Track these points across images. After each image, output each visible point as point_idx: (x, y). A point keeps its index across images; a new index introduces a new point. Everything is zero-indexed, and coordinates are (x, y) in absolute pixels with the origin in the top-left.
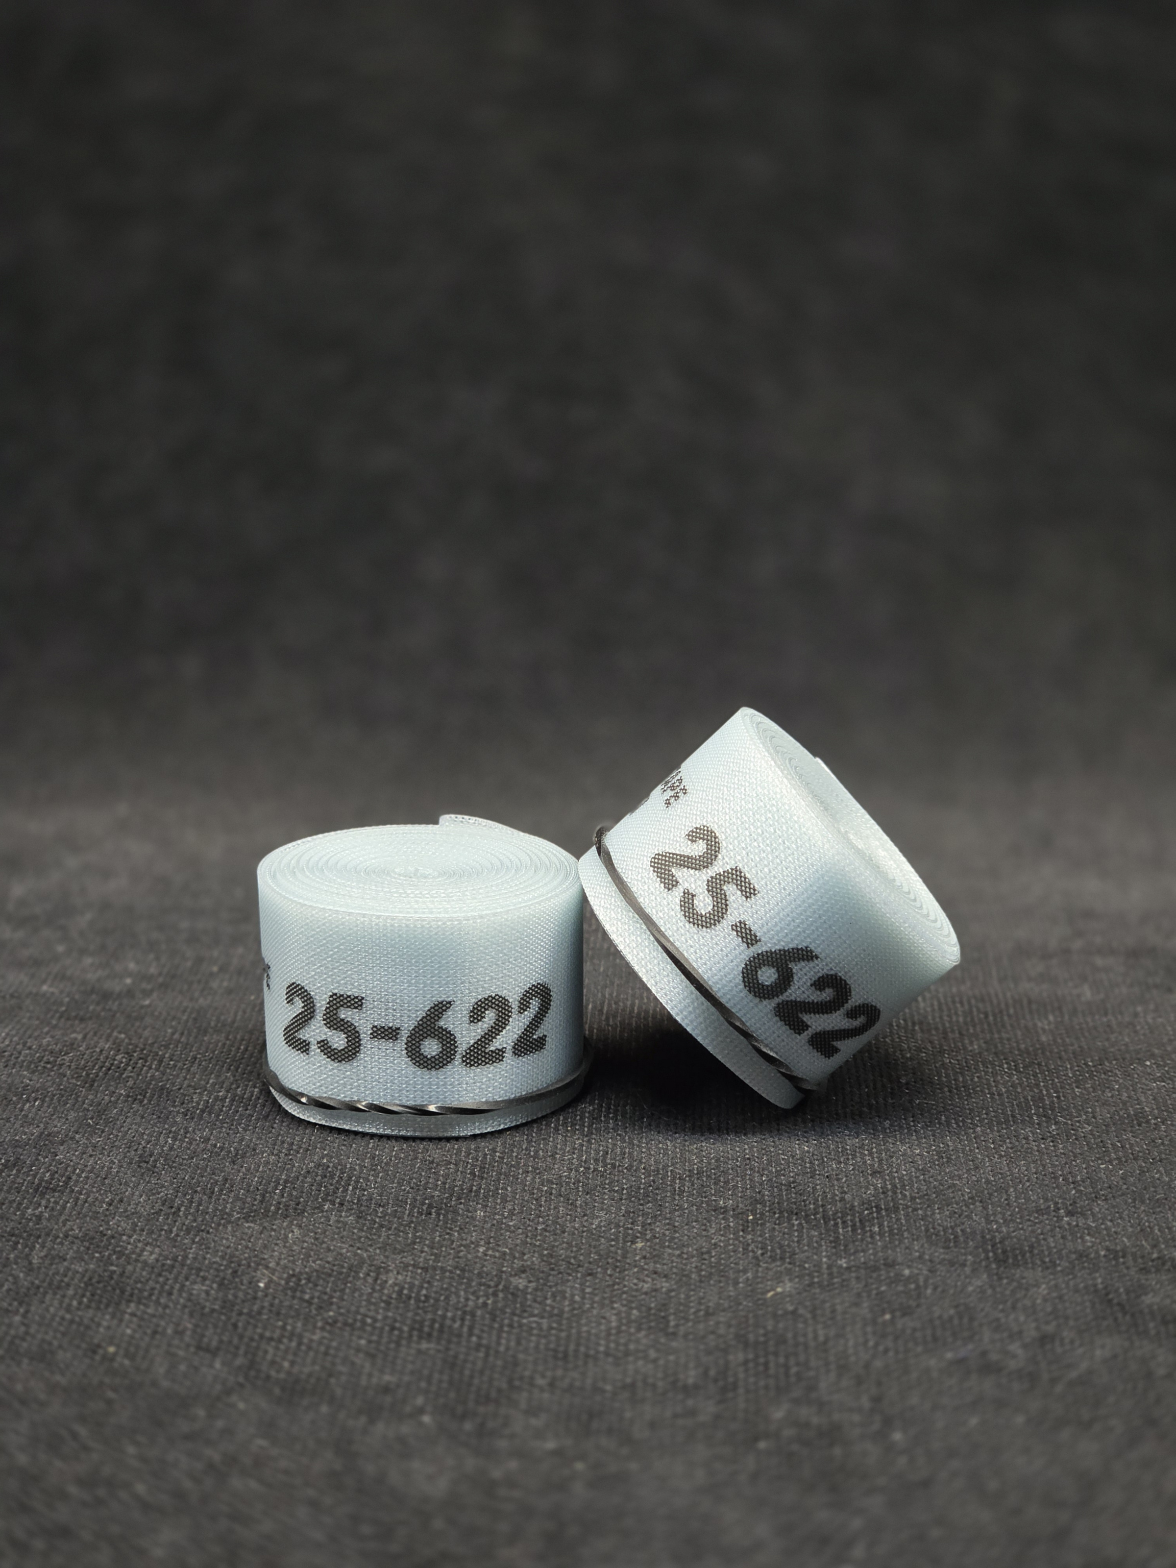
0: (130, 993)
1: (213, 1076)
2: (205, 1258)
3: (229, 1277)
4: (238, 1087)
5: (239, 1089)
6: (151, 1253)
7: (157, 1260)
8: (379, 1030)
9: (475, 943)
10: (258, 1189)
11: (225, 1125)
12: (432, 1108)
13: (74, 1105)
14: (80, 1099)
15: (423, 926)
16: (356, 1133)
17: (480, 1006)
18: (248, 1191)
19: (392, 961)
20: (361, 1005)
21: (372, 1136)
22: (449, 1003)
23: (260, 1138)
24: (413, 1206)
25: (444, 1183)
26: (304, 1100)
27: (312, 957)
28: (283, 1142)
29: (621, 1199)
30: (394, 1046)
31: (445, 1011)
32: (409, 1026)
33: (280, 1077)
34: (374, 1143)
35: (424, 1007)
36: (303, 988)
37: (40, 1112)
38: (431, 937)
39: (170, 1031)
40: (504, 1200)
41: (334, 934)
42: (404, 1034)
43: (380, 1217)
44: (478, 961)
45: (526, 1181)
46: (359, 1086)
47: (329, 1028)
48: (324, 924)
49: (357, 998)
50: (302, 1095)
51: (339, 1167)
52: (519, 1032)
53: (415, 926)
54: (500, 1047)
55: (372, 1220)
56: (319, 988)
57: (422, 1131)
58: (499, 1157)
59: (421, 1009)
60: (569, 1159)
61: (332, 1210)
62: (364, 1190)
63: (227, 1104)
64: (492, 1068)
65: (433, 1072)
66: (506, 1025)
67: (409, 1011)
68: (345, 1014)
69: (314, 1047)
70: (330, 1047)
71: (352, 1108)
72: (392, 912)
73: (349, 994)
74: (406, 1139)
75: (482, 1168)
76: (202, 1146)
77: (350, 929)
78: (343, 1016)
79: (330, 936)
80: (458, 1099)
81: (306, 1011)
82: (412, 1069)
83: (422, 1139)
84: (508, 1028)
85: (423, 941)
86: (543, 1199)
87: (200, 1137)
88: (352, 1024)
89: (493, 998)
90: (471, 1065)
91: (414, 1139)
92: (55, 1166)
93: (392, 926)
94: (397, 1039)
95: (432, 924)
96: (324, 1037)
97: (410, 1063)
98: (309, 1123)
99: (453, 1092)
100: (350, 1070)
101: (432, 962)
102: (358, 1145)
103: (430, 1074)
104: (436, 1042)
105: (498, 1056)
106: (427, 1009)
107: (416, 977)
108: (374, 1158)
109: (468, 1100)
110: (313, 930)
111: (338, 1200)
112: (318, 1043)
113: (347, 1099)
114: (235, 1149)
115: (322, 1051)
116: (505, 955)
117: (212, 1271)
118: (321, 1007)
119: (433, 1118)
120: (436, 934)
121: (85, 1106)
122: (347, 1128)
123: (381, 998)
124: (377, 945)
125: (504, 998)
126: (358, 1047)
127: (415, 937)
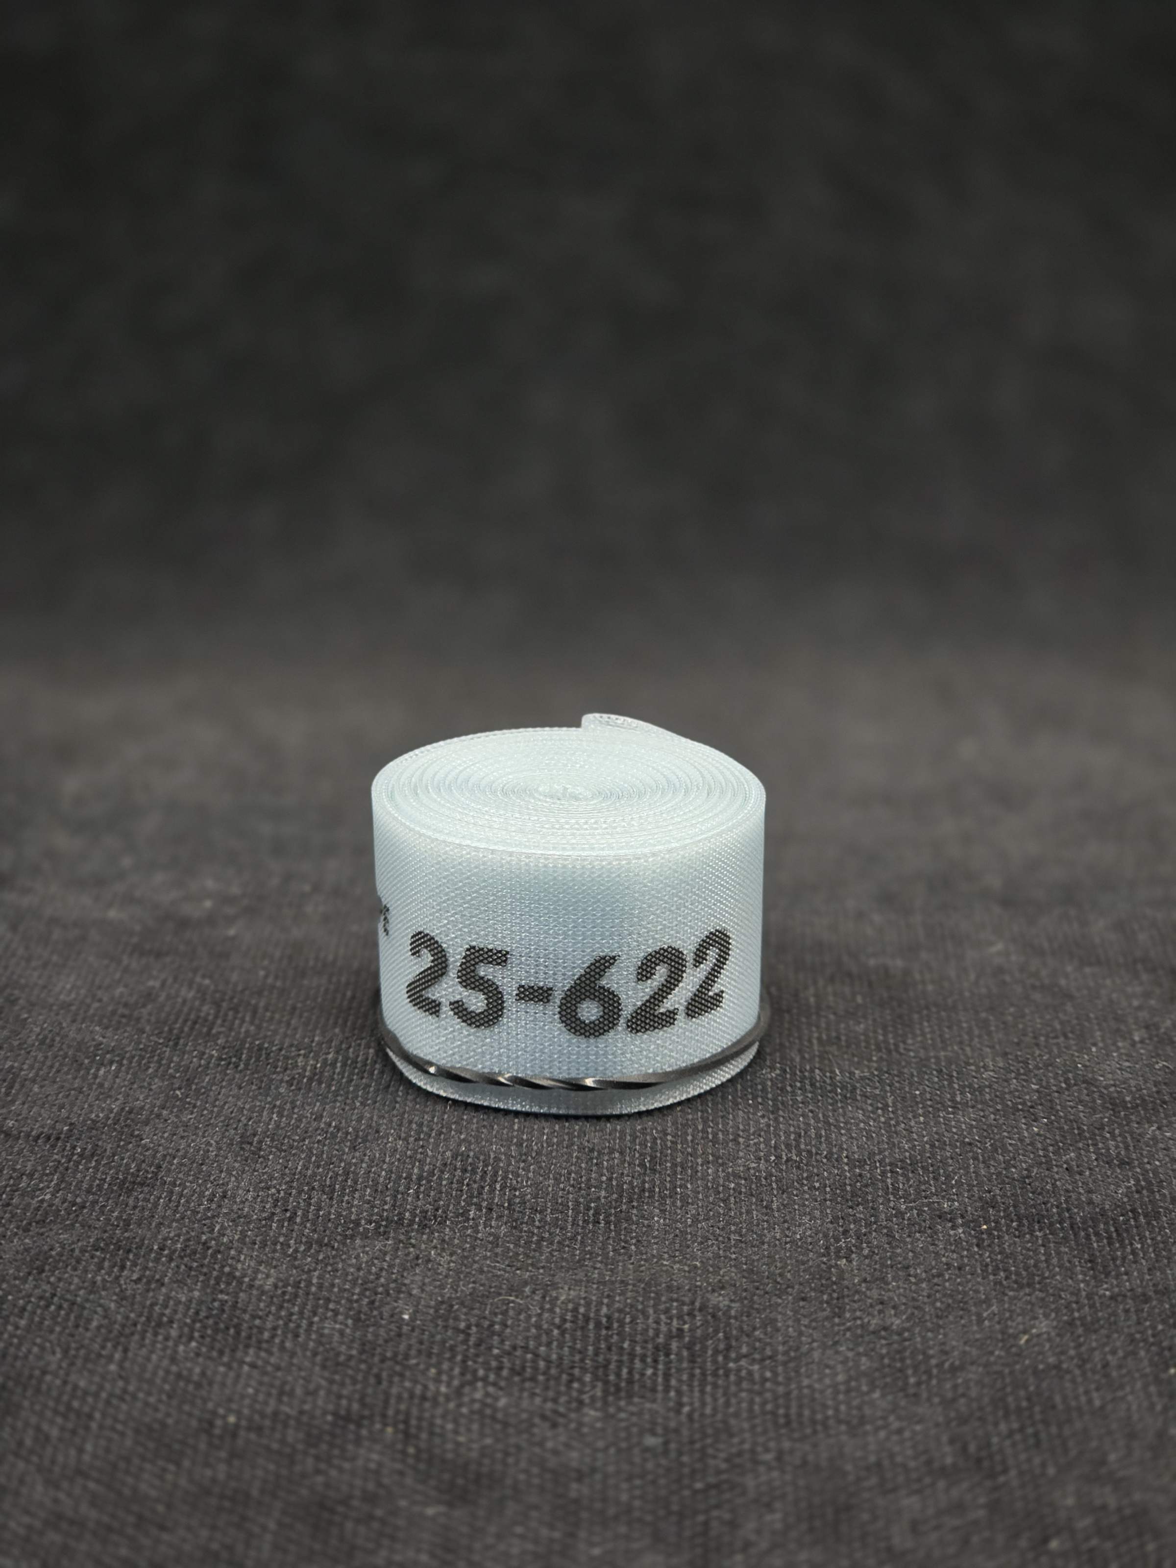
0: (211, 920)
1: (318, 1032)
2: (333, 1285)
3: (365, 1309)
4: (350, 1047)
5: (351, 1050)
6: (268, 1276)
7: (276, 1286)
8: (526, 990)
9: (645, 886)
10: (387, 1189)
11: (339, 1098)
12: (589, 1082)
13: (156, 1071)
14: (164, 1062)
15: (583, 867)
16: (497, 1110)
17: (650, 960)
18: (376, 1191)
19: (545, 908)
20: (505, 961)
21: (517, 1114)
22: (614, 958)
23: (383, 1117)
24: (576, 1211)
25: (610, 1179)
26: (432, 1070)
27: (444, 902)
28: (410, 1122)
29: (825, 1200)
30: (545, 1009)
31: (608, 967)
32: (564, 986)
33: (401, 1039)
34: (519, 1123)
35: (583, 963)
36: (432, 938)
37: (118, 1081)
38: (593, 880)
39: (262, 973)
40: (685, 1203)
41: (472, 875)
42: (558, 996)
43: (538, 1228)
44: (650, 907)
45: (708, 1175)
46: (500, 1055)
47: (465, 987)
48: (460, 864)
49: (500, 952)
50: (431, 1064)
51: (482, 1157)
52: (694, 990)
53: (574, 867)
54: (671, 1008)
55: (529, 1231)
56: (452, 939)
57: (576, 1109)
58: (672, 1142)
59: (579, 966)
60: (755, 1144)
61: (480, 1217)
62: (515, 1190)
63: (338, 1070)
64: (661, 1033)
65: (592, 1040)
66: (679, 981)
67: (565, 967)
68: (483, 971)
69: (445, 1009)
70: (466, 1009)
71: (492, 1081)
72: (545, 848)
73: (490, 947)
74: (557, 1117)
75: (653, 1158)
76: (315, 1124)
77: (493, 870)
78: (482, 974)
79: (468, 878)
80: (621, 1071)
81: (436, 966)
82: (566, 1036)
83: (577, 1118)
84: (681, 985)
85: (583, 885)
86: (732, 1199)
87: (312, 1114)
88: (494, 983)
89: (665, 951)
90: (638, 1031)
91: (567, 1117)
92: (141, 1154)
93: (545, 866)
94: (548, 1001)
95: (596, 863)
96: (458, 997)
97: (564, 1029)
98: (438, 1096)
99: (615, 1063)
100: (491, 1037)
101: (593, 910)
102: (500, 1126)
103: (588, 1042)
104: (595, 1004)
105: (670, 1018)
106: (586, 965)
107: (574, 927)
108: (521, 1145)
109: (632, 1072)
110: (447, 870)
111: (485, 1204)
112: (451, 1004)
113: (487, 1070)
114: (354, 1129)
115: (455, 1014)
116: (681, 898)
117: (343, 1302)
118: (455, 961)
119: (590, 1094)
120: (599, 876)
121: (171, 1071)
122: (486, 1104)
123: (530, 952)
124: (526, 889)
125: (677, 950)
126: (501, 1010)
127: (573, 880)
